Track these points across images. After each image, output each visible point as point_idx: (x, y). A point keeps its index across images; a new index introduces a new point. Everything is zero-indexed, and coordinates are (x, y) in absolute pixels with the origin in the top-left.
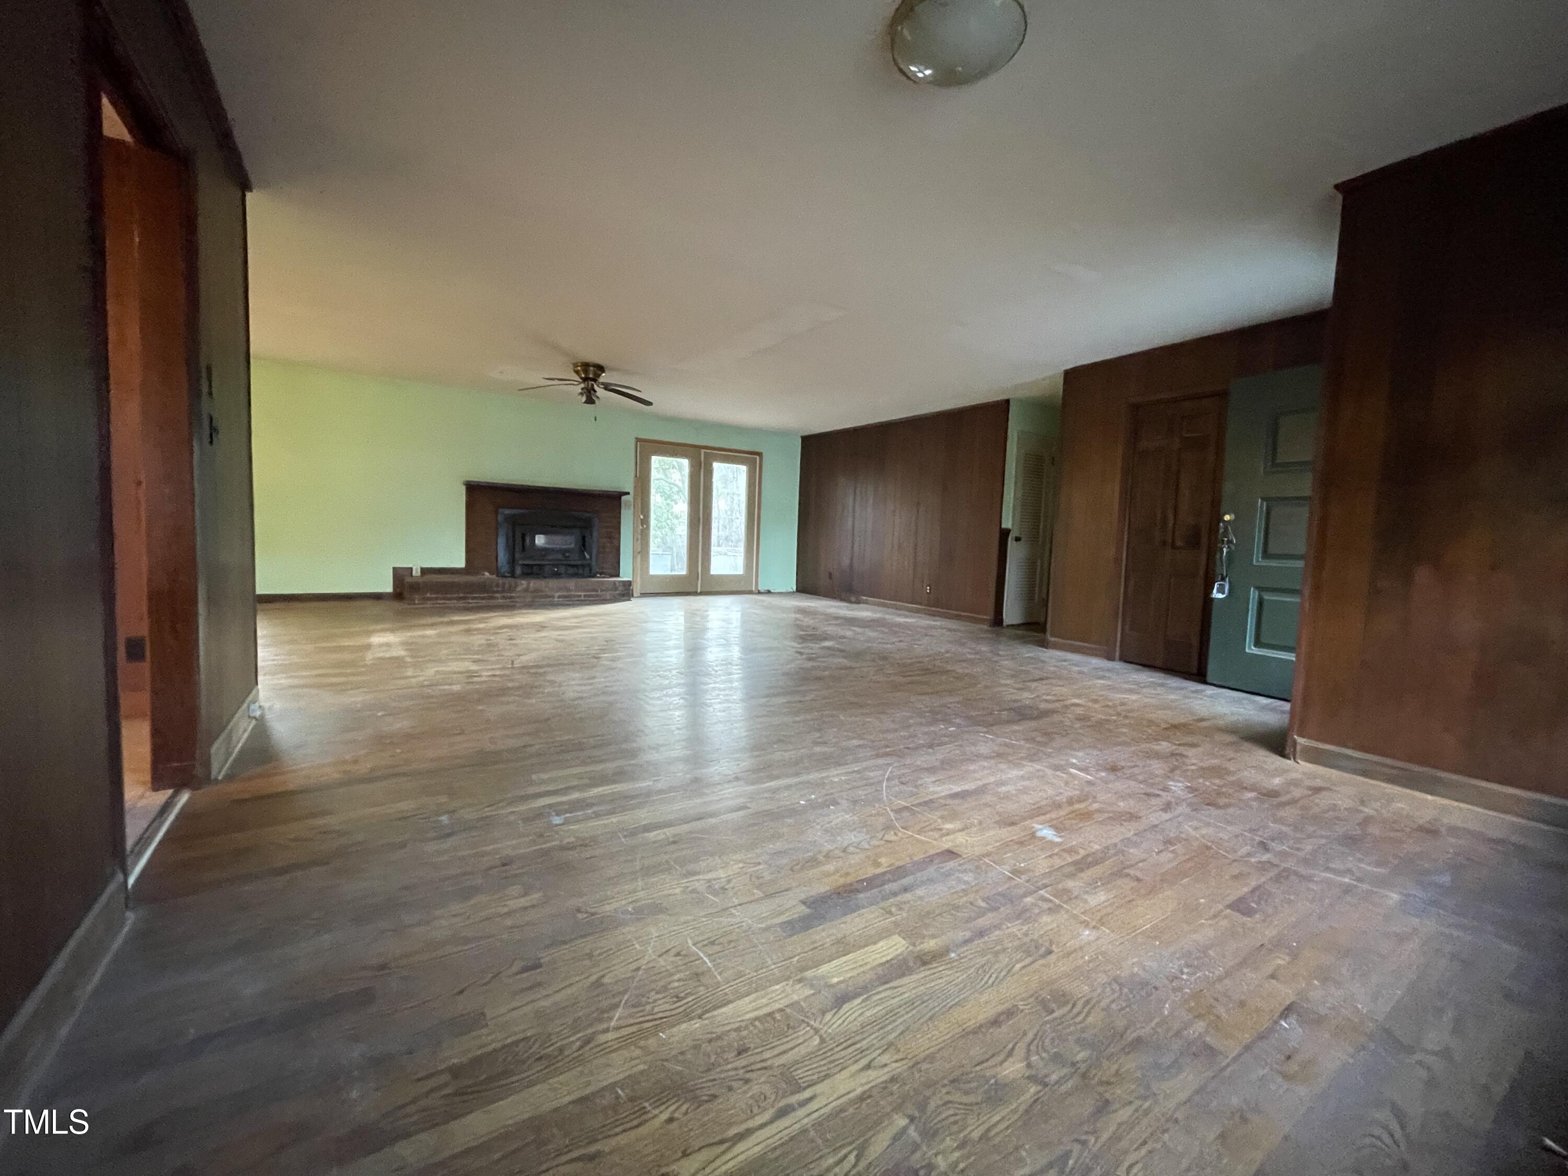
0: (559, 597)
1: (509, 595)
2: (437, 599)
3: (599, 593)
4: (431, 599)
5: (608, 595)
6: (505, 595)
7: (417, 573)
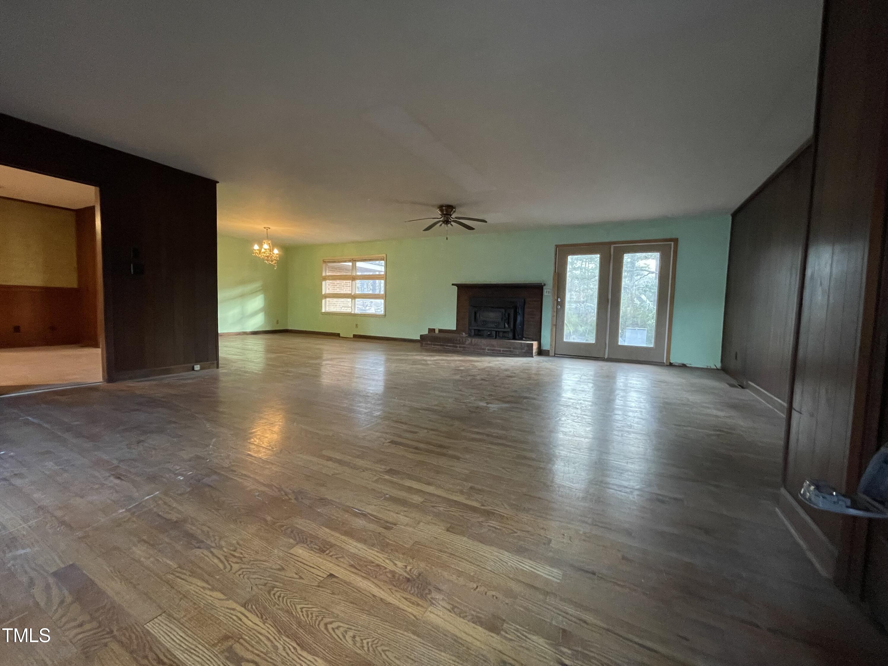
0: (488, 350)
1: (463, 346)
2: (431, 344)
3: (512, 350)
4: (429, 344)
5: (517, 352)
6: (461, 346)
7: (437, 332)
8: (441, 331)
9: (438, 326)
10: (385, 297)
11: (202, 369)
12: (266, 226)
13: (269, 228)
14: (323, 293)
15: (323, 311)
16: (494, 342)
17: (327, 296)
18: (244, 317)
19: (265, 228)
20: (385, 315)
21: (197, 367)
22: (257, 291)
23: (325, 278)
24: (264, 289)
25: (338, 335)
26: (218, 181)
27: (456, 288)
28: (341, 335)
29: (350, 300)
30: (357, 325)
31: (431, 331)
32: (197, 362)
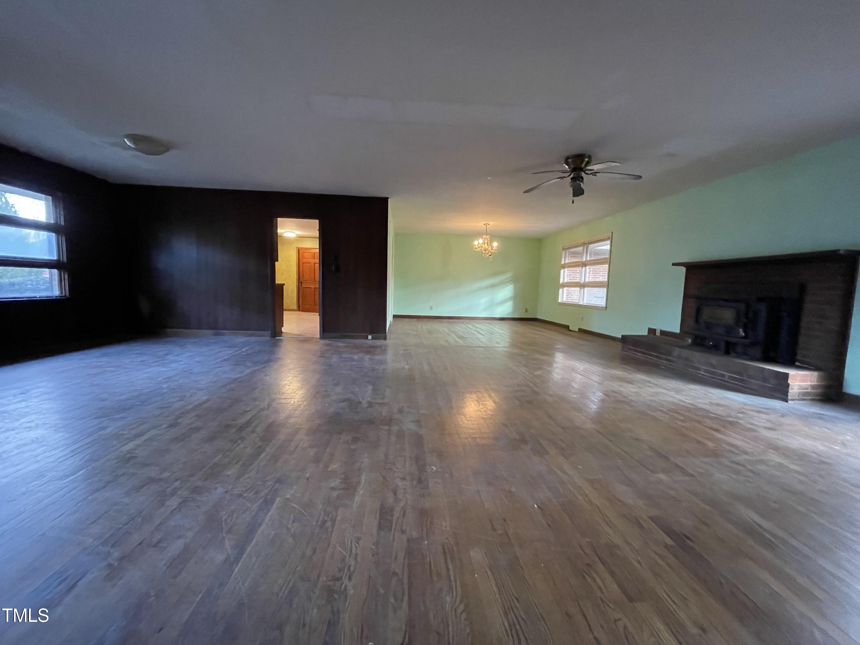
1: (669, 358)
3: (745, 378)
5: (755, 384)
6: (667, 357)
7: (658, 333)
8: (663, 333)
9: (660, 326)
10: (607, 285)
11: (373, 338)
12: (485, 223)
13: (489, 224)
14: (561, 283)
15: (560, 301)
16: (715, 359)
17: (564, 285)
18: (492, 304)
19: (484, 224)
20: (606, 308)
21: (370, 337)
22: (507, 282)
23: (564, 267)
24: (515, 280)
25: (567, 327)
26: (388, 197)
27: (683, 269)
28: (570, 328)
29: (578, 289)
30: (582, 318)
31: (652, 331)
32: (371, 333)
